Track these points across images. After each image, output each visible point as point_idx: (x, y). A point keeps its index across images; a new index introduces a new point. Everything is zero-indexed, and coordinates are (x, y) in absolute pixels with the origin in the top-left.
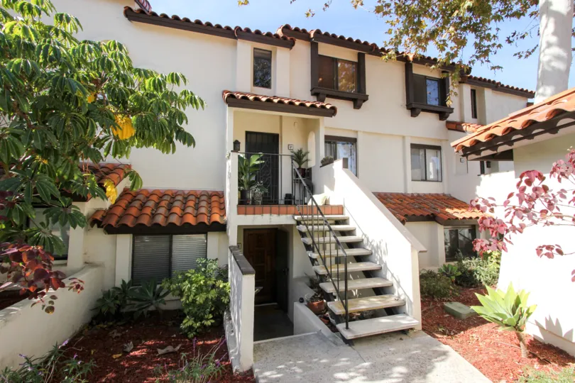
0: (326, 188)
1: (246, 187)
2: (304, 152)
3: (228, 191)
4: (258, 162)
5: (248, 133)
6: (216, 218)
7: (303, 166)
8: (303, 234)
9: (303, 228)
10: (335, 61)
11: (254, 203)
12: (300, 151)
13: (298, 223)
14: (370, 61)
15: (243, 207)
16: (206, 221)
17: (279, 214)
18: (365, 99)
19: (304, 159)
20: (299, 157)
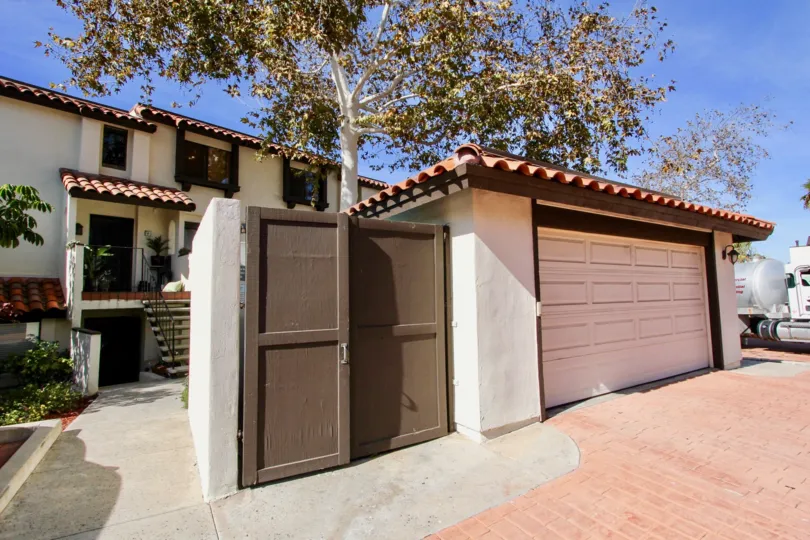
0: (182, 277)
1: (92, 276)
2: (163, 239)
3: (69, 279)
4: (106, 255)
5: (93, 217)
6: (55, 305)
7: (161, 254)
8: (150, 315)
9: (150, 310)
10: (205, 149)
11: (100, 289)
12: (159, 239)
13: (147, 306)
14: (244, 153)
15: (88, 294)
16: (42, 308)
17: (127, 299)
18: (237, 189)
19: (164, 246)
20: (157, 244)
